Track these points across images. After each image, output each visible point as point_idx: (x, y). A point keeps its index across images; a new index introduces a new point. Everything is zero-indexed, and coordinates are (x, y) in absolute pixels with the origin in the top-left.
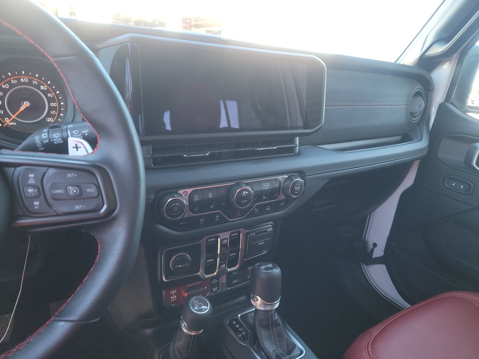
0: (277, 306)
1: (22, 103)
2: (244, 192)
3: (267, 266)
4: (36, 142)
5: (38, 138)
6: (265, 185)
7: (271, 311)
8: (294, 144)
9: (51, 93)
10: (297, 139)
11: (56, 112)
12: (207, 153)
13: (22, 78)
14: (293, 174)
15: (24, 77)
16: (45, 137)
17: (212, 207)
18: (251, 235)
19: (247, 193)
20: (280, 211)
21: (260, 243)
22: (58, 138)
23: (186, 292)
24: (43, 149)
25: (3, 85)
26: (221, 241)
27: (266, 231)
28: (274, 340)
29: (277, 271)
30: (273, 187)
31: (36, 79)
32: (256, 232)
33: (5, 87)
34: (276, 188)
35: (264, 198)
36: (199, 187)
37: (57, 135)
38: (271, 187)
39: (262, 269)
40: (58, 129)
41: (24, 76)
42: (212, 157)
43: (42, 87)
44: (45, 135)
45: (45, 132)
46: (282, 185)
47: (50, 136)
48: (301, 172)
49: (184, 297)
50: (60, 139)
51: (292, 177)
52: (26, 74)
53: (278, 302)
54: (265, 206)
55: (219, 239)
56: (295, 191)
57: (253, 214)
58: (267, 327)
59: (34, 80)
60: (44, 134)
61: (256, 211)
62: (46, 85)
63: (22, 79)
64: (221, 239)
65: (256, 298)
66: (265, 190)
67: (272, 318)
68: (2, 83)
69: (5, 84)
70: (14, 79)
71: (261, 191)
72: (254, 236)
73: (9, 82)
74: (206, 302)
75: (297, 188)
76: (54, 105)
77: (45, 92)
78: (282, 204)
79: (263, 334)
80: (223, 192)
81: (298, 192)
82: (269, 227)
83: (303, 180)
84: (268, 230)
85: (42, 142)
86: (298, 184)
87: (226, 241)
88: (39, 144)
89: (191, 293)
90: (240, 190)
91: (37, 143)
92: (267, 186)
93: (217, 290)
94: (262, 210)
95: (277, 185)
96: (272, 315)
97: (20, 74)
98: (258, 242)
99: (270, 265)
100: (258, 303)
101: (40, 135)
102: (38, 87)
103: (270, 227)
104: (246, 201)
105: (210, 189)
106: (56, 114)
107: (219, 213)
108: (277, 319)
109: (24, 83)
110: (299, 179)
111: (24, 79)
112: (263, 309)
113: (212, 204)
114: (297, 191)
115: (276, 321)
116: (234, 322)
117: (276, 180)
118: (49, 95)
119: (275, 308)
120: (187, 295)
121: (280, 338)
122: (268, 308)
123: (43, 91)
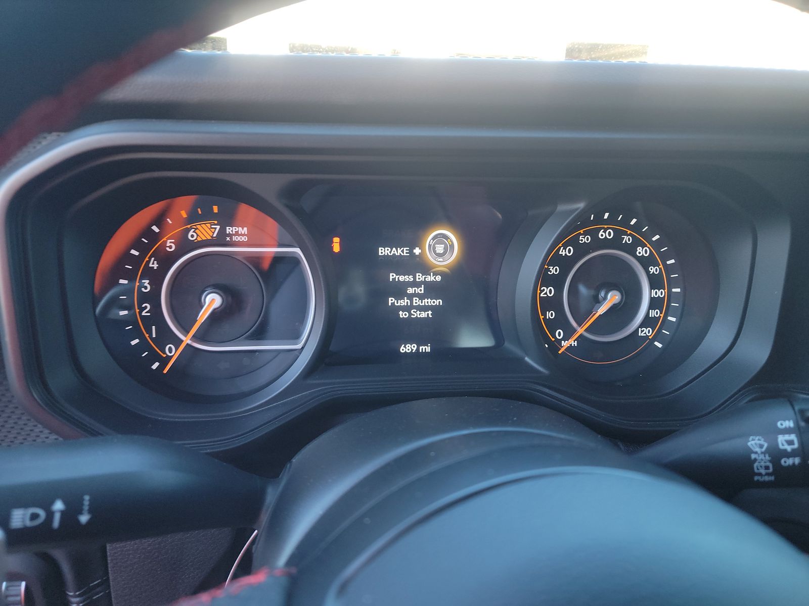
4: (754, 456)
9: (656, 264)
11: (661, 313)
13: (602, 230)
15: (606, 226)
16: (788, 448)
24: (770, 480)
25: (562, 248)
31: (629, 232)
33: (566, 254)
41: (607, 223)
43: (639, 249)
44: (790, 442)
45: (788, 432)
52: (612, 220)
59: (626, 233)
60: (786, 436)
62: (648, 246)
63: (601, 232)
68: (560, 245)
69: (565, 246)
70: (585, 234)
73: (574, 242)
76: (659, 293)
77: (646, 262)
85: (774, 461)
88: (763, 464)
91: (755, 460)
97: (599, 220)
102: (631, 249)
106: (660, 317)
109: (606, 243)
111: (605, 232)
118: (652, 270)
123: (641, 260)
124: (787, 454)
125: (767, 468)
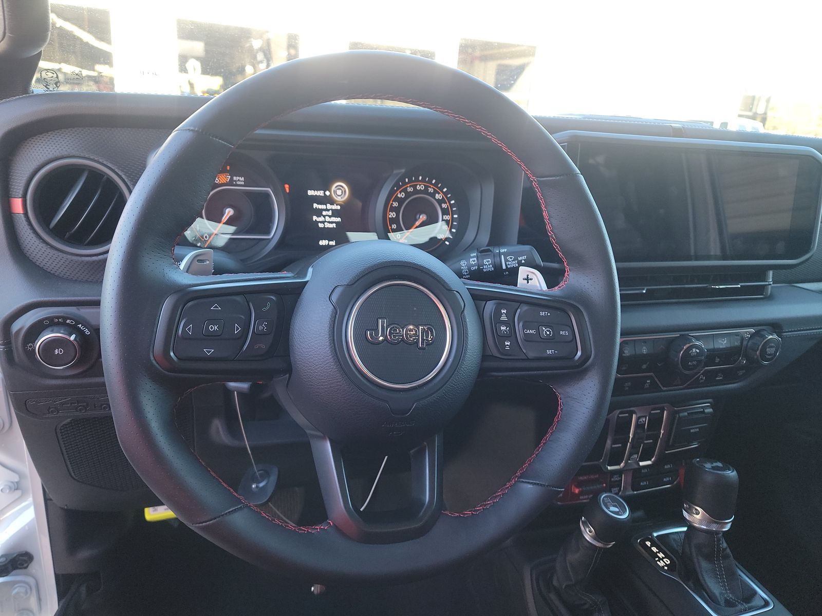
0: (727, 528)
1: (418, 216)
2: (694, 350)
3: (715, 464)
4: (462, 268)
5: (465, 263)
6: (720, 341)
7: (717, 533)
8: (766, 282)
9: (445, 203)
10: (771, 273)
12: (644, 289)
14: (763, 327)
16: (473, 263)
17: (644, 367)
18: (681, 415)
19: (698, 351)
20: (734, 383)
21: (691, 429)
22: (489, 264)
23: (577, 487)
24: (467, 276)
26: (638, 418)
27: (703, 412)
28: (721, 579)
29: (732, 474)
30: (732, 345)
31: (432, 186)
32: (689, 412)
33: (401, 196)
34: (736, 347)
35: (717, 360)
36: (629, 336)
37: (488, 262)
38: (729, 346)
39: (706, 468)
40: (489, 253)
41: (421, 182)
42: (650, 295)
43: (437, 195)
44: (474, 261)
45: (474, 257)
46: (745, 343)
47: (480, 261)
48: (776, 326)
49: (574, 494)
50: (491, 266)
51: (763, 333)
52: (423, 180)
53: (730, 522)
54: (716, 372)
55: (634, 416)
56: (767, 355)
57: (696, 384)
58: (709, 557)
59: (430, 187)
60: (473, 259)
61: (701, 379)
62: (441, 194)
63: (418, 186)
64: (639, 415)
65: (696, 509)
66: (720, 348)
67: (719, 545)
69: (400, 192)
70: (410, 186)
71: (714, 350)
72: (685, 416)
73: (405, 190)
74: (623, 504)
75: (770, 351)
76: (447, 218)
77: (440, 202)
78: (741, 373)
79: (704, 566)
80: (662, 346)
81: (771, 357)
82: (706, 407)
83: (780, 339)
84: (706, 411)
85: (469, 269)
86: (773, 345)
87: (644, 420)
88: (465, 270)
89: (584, 489)
90: (688, 345)
92: (723, 344)
93: (617, 491)
94: (711, 378)
95: (737, 343)
96: (719, 540)
97: (417, 180)
98: (690, 427)
99: (719, 464)
100: (698, 517)
101: (468, 259)
102: (433, 195)
103: (708, 406)
104: (695, 363)
105: (645, 341)
107: (652, 376)
108: (726, 549)
109: (420, 192)
110: (775, 336)
111: (420, 186)
112: (705, 527)
113: (646, 364)
114: (769, 355)
115: (724, 550)
116: (648, 544)
117: (737, 334)
118: (444, 206)
119: (724, 530)
120: (579, 492)
121: (730, 578)
122: (714, 528)
123: (438, 201)
124: (473, 266)
125: (467, 272)
